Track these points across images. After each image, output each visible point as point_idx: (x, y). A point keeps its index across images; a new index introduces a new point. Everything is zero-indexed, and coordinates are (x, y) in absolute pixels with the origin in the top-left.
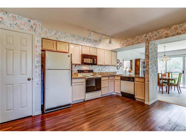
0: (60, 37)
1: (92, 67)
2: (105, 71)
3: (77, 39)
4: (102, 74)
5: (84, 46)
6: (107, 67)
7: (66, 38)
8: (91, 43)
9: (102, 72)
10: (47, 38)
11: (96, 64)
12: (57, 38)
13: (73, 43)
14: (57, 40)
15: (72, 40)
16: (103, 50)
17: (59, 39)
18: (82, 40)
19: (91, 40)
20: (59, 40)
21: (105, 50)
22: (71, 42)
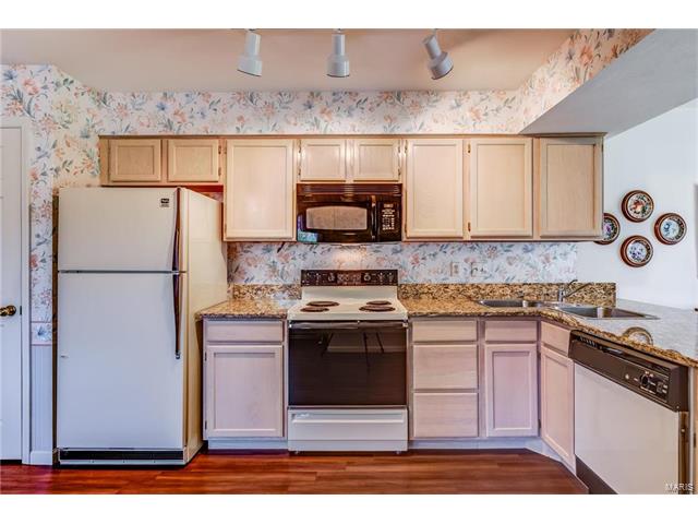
0: (182, 115)
1: (396, 252)
2: (498, 280)
3: (269, 106)
4: (471, 292)
5: (309, 141)
6: (517, 250)
7: (210, 113)
8: (357, 113)
9: (475, 281)
10: (127, 134)
11: (395, 236)
12: (169, 125)
13: (249, 133)
14: (171, 134)
15: (241, 119)
16: (458, 141)
17: (176, 126)
18: (297, 105)
19: (362, 97)
20: (175, 133)
21: (473, 142)
22: (234, 132)
